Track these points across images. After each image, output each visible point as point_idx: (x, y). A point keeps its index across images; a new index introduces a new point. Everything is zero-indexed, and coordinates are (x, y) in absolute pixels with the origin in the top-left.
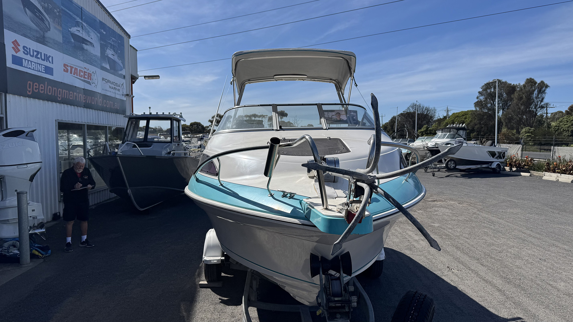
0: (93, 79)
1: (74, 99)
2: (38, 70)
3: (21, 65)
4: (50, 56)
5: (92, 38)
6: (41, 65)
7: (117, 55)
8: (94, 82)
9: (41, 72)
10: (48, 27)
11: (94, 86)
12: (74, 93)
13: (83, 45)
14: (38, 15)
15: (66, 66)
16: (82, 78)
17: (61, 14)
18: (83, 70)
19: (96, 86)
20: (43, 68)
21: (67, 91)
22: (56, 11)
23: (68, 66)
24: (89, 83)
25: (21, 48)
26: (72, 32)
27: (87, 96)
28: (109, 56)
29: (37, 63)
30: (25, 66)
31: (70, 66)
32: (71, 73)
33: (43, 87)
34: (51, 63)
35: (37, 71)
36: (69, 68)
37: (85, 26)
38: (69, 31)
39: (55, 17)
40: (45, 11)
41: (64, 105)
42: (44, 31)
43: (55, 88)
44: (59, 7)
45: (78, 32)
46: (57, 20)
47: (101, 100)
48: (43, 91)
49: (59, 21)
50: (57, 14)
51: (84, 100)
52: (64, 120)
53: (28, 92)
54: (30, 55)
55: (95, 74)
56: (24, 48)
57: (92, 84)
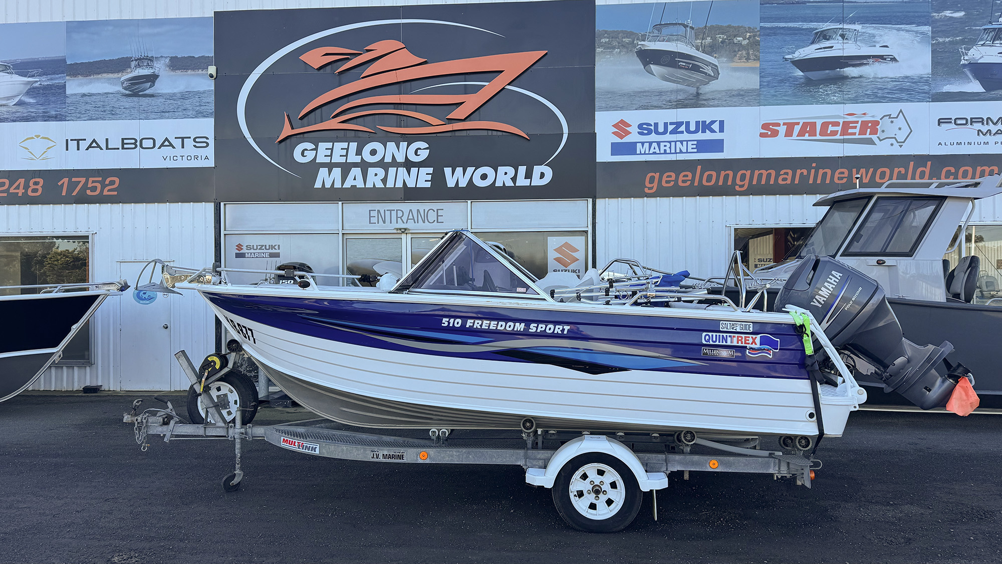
0: (883, 131)
1: (797, 182)
2: (678, 151)
3: (634, 152)
4: (713, 122)
5: (886, 46)
6: (687, 141)
8: (894, 136)
9: (687, 152)
10: (713, 75)
11: (892, 145)
12: (799, 172)
13: (844, 69)
14: (684, 64)
15: (771, 127)
16: (838, 137)
17: (757, 39)
18: (841, 121)
19: (898, 142)
20: (692, 145)
21: (773, 173)
22: (742, 39)
23: (778, 125)
24: (871, 142)
25: (634, 129)
26: (797, 59)
27: (854, 170)
28: (979, 62)
29: (676, 142)
30: (643, 152)
31: (784, 124)
32: (789, 133)
33: (690, 174)
35: (675, 153)
36: (782, 130)
37: (855, 30)
38: (786, 60)
39: (737, 50)
40: (704, 52)
41: (760, 197)
42: (698, 84)
43: (727, 172)
44: (750, 30)
45: (824, 51)
46: (744, 52)
47: (927, 170)
48: (689, 183)
49: (748, 54)
50: (745, 42)
51: (842, 178)
52: (758, 223)
53: (646, 190)
54: (657, 133)
55: (897, 118)
56: (640, 126)
57: (881, 140)
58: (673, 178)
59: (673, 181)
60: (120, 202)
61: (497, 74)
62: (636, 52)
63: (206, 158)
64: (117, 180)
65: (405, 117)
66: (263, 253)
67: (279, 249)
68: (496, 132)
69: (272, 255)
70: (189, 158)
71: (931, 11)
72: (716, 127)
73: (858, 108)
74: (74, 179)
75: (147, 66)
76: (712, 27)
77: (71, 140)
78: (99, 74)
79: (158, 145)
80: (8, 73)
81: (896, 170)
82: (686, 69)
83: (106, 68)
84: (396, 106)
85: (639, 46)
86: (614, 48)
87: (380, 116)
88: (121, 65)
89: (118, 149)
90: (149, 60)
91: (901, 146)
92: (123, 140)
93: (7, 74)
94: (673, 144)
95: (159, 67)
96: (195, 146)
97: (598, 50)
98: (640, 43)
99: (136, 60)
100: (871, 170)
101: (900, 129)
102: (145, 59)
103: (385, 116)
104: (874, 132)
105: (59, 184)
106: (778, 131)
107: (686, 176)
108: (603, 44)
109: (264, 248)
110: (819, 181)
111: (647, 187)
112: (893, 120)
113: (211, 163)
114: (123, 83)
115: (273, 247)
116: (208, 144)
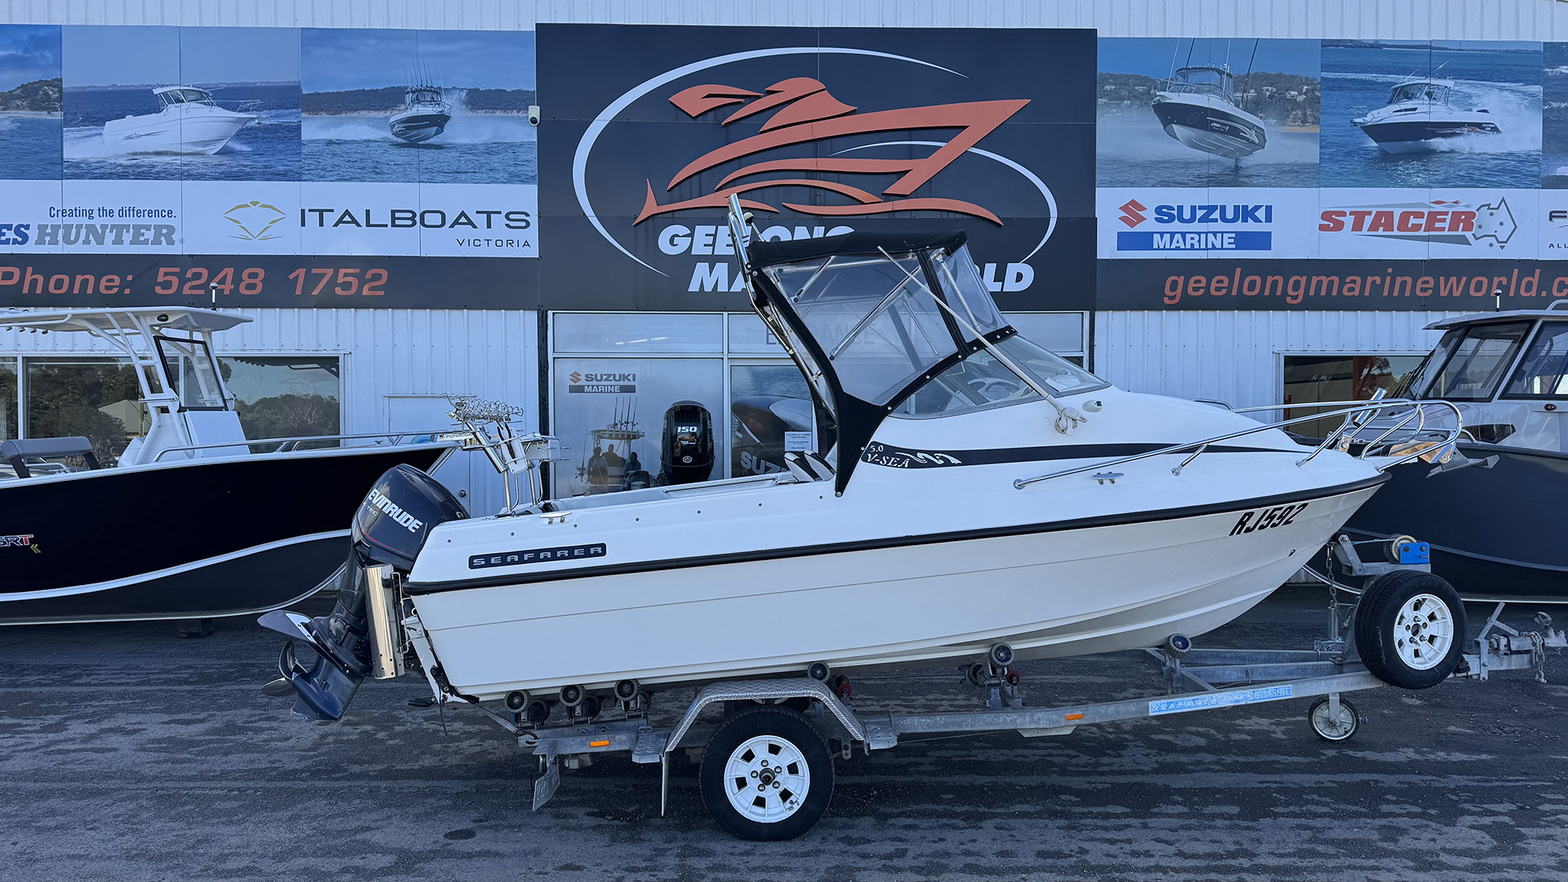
0: (1480, 227)
1: (1367, 293)
2: (1210, 246)
3: (1149, 246)
4: (1257, 208)
5: (1485, 111)
6: (1222, 233)
8: (1494, 233)
9: (1222, 249)
10: (1257, 142)
11: (1491, 245)
12: (1370, 279)
13: (1431, 141)
14: (1219, 126)
16: (1421, 233)
17: (1317, 94)
18: (1426, 211)
19: (1499, 242)
20: (1229, 238)
21: (1336, 279)
22: (1297, 93)
23: (1343, 214)
24: (1463, 240)
25: (1150, 214)
26: (1369, 124)
27: (1442, 279)
29: (1207, 233)
30: (1161, 247)
31: (1354, 213)
32: (1357, 226)
33: (1226, 279)
34: (1263, 220)
35: (1207, 249)
36: (1349, 221)
37: (1446, 87)
38: (1355, 124)
39: (1290, 108)
40: (1245, 109)
41: (1318, 313)
42: (1237, 154)
43: (1275, 278)
44: (1308, 81)
45: (1405, 114)
46: (1300, 113)
47: (1535, 281)
48: (1224, 291)
49: (1305, 114)
50: (1301, 98)
51: (1423, 290)
52: (1315, 350)
53: (1166, 301)
54: (1182, 220)
55: (1498, 208)
56: (1158, 210)
57: (1476, 239)
58: (1203, 284)
59: (1202, 288)
60: (390, 307)
61: (959, 130)
62: (1153, 106)
63: (527, 245)
64: (384, 273)
65: (823, 191)
66: (611, 386)
67: (634, 380)
68: (953, 214)
69: (625, 389)
70: (499, 243)
71: (1543, 65)
72: (1261, 214)
73: (1448, 194)
74: (314, 271)
75: (430, 101)
76: (1256, 76)
77: (310, 210)
78: (356, 111)
79: (449, 222)
80: (205, 104)
81: (1496, 280)
82: (1221, 132)
83: (365, 103)
84: (809, 174)
85: (1157, 98)
86: (1122, 99)
87: (786, 188)
88: (389, 98)
89: (386, 226)
90: (435, 92)
91: (1502, 247)
92: (393, 212)
93: (203, 106)
94: (1203, 236)
95: (450, 104)
96: (507, 225)
97: (1100, 101)
98: (1158, 93)
99: (412, 92)
100: (1464, 278)
101: (1501, 224)
102: (428, 91)
103: (794, 187)
104: (1468, 227)
105: (291, 277)
106: (1343, 223)
107: (1221, 281)
108: (1106, 93)
109: (612, 378)
110: (1396, 293)
111: (1167, 296)
112: (1493, 211)
113: (533, 252)
114: (392, 127)
115: (624, 377)
116: (528, 224)
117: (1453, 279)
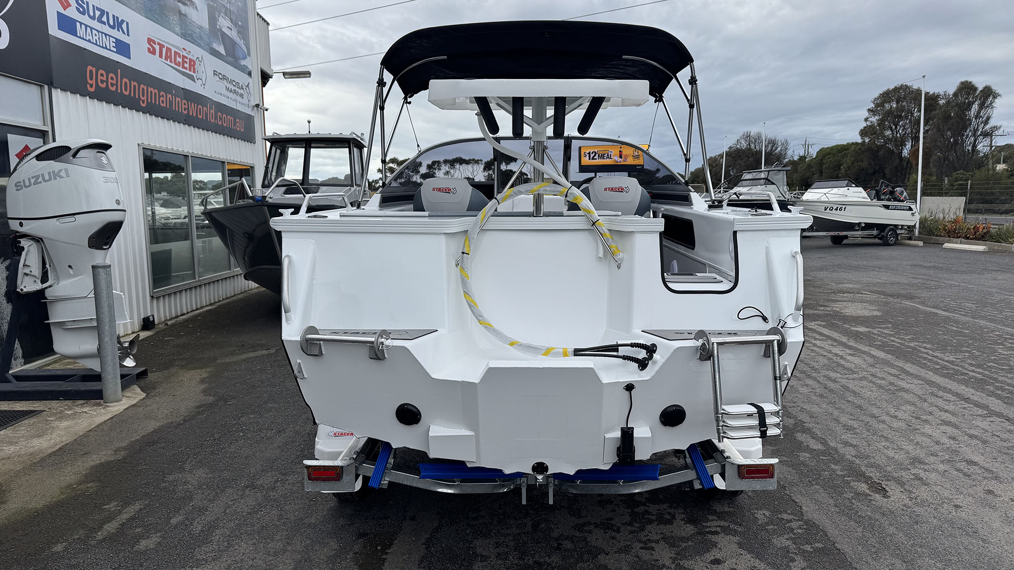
0: (197, 72)
1: (168, 107)
2: (104, 46)
3: (74, 33)
4: (123, 21)
6: (110, 36)
7: (237, 29)
8: (201, 78)
9: (110, 50)
11: (201, 86)
12: (168, 96)
15: (152, 43)
16: (180, 68)
18: (181, 53)
20: (113, 42)
21: (156, 91)
23: (155, 42)
24: (191, 78)
27: (189, 103)
29: (102, 33)
30: (81, 36)
31: (159, 44)
32: (161, 56)
33: (115, 79)
34: (126, 32)
35: (103, 47)
36: (157, 47)
41: (151, 116)
43: (135, 84)
47: (213, 113)
48: (114, 87)
51: (184, 109)
53: (88, 88)
54: (89, 15)
55: (201, 61)
57: (198, 80)
58: (104, 79)
59: (105, 81)
81: (204, 109)
91: (204, 88)
94: (100, 35)
104: (194, 71)
110: (177, 110)
112: (200, 63)
117: (193, 104)
